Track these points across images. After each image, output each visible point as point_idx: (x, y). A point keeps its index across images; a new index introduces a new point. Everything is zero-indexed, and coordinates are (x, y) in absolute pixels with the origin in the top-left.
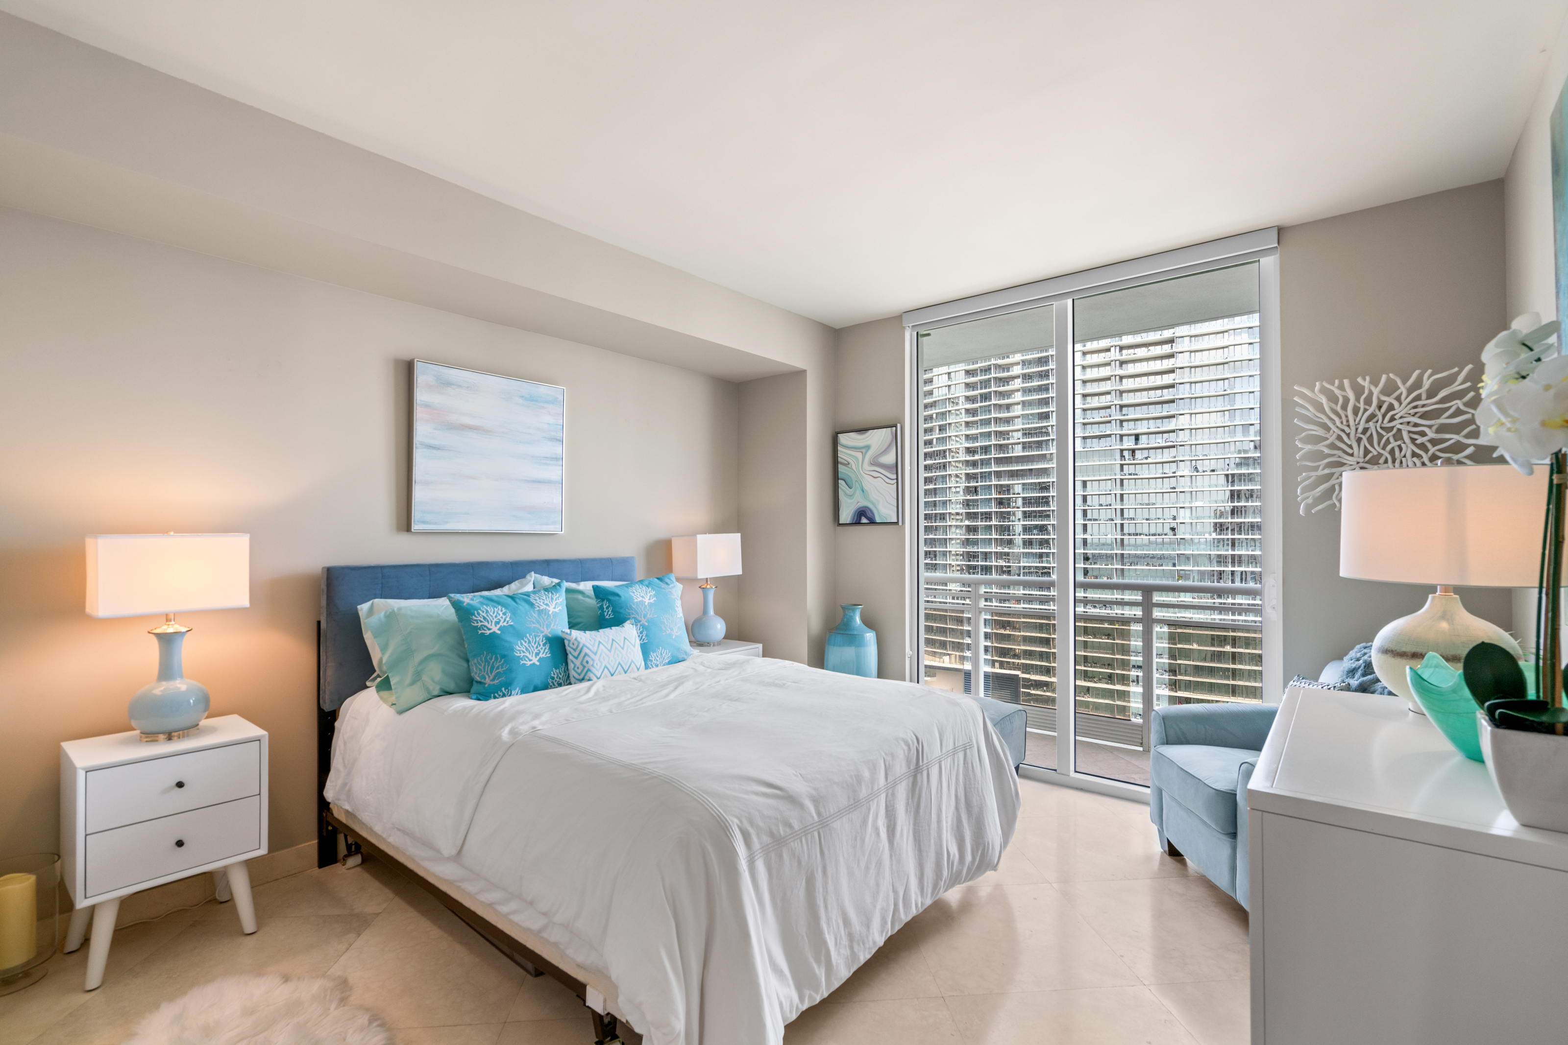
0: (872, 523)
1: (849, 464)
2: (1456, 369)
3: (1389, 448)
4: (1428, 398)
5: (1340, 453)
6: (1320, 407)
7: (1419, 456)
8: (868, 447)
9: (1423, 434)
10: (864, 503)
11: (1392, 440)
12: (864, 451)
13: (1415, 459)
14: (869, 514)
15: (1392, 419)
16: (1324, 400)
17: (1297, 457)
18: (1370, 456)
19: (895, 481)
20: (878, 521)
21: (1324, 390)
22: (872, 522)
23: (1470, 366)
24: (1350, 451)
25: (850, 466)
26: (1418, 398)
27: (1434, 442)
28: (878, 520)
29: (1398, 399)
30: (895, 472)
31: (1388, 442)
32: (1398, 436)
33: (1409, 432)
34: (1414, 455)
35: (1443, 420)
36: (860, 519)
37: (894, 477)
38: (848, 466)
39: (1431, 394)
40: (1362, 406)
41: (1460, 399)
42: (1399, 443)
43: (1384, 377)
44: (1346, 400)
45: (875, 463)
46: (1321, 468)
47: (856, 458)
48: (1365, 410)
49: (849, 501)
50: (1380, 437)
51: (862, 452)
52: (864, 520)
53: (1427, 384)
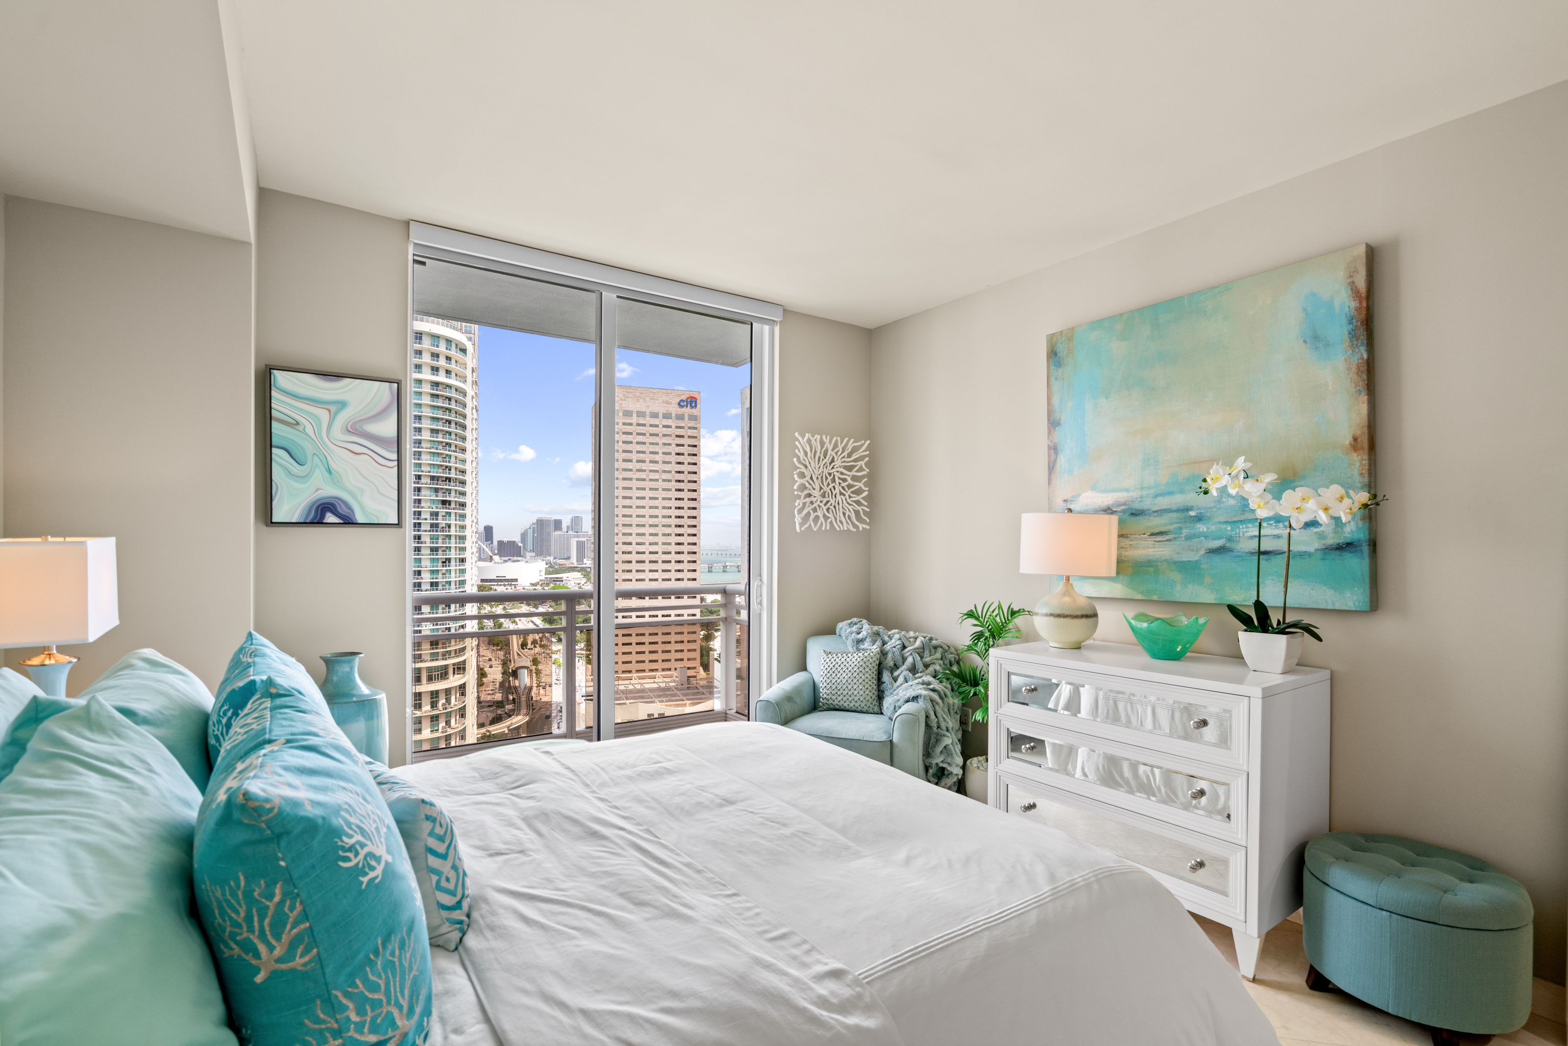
0: (349, 523)
1: (298, 424)
2: (863, 442)
3: (830, 487)
4: (847, 458)
5: (810, 487)
6: (806, 454)
7: (844, 495)
8: (342, 405)
9: (845, 480)
10: (329, 491)
11: (830, 483)
12: (333, 408)
13: (842, 496)
14: (342, 510)
15: (833, 468)
16: (808, 450)
17: (795, 488)
18: (822, 491)
19: (396, 463)
20: (360, 522)
21: (809, 441)
22: (348, 521)
23: (868, 442)
24: (814, 487)
25: (301, 428)
26: (844, 457)
27: (850, 486)
28: (360, 519)
29: (836, 453)
30: (396, 450)
31: (828, 485)
32: (834, 481)
33: (839, 478)
34: (841, 494)
35: (853, 473)
36: (323, 516)
37: (395, 457)
38: (297, 427)
39: (849, 455)
40: (822, 457)
41: (862, 460)
42: (834, 484)
43: (835, 438)
44: (815, 452)
45: (355, 429)
46: (802, 497)
47: (318, 419)
48: (823, 460)
49: (297, 485)
50: (827, 478)
51: (329, 411)
52: (330, 518)
53: (850, 447)
